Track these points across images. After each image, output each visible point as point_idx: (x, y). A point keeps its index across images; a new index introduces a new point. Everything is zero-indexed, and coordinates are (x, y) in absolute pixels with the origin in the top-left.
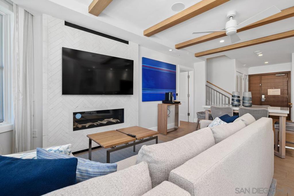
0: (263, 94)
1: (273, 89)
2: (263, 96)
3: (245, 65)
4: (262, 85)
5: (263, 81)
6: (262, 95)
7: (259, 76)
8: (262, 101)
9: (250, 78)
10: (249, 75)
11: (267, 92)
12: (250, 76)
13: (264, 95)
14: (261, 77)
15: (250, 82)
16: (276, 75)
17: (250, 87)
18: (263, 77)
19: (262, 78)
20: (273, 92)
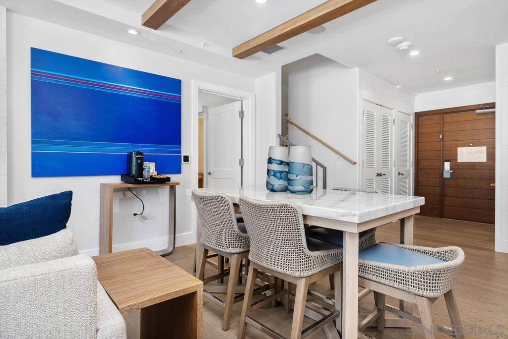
0: (448, 159)
1: (470, 146)
2: (447, 165)
3: (399, 87)
4: (444, 138)
5: (446, 128)
6: (445, 163)
7: (439, 115)
8: (444, 177)
9: (418, 120)
10: (416, 113)
11: (456, 155)
12: (418, 115)
13: (449, 163)
14: (443, 117)
15: (418, 131)
16: (477, 111)
17: (418, 143)
18: (448, 118)
19: (445, 121)
20: (469, 153)
